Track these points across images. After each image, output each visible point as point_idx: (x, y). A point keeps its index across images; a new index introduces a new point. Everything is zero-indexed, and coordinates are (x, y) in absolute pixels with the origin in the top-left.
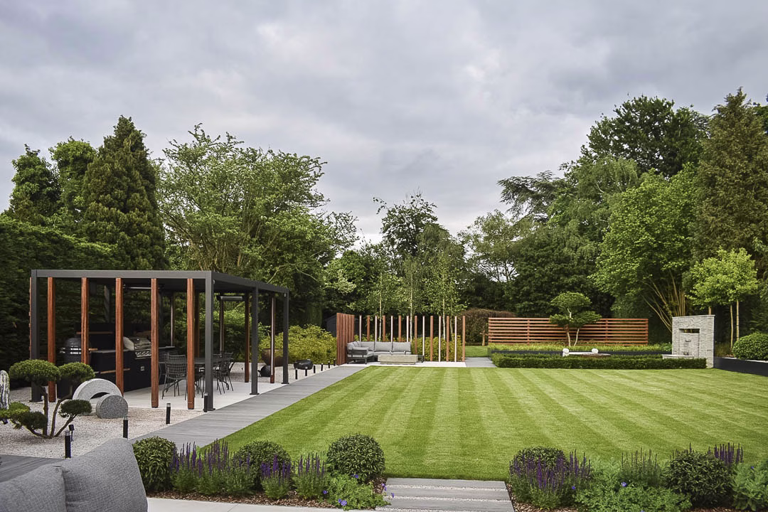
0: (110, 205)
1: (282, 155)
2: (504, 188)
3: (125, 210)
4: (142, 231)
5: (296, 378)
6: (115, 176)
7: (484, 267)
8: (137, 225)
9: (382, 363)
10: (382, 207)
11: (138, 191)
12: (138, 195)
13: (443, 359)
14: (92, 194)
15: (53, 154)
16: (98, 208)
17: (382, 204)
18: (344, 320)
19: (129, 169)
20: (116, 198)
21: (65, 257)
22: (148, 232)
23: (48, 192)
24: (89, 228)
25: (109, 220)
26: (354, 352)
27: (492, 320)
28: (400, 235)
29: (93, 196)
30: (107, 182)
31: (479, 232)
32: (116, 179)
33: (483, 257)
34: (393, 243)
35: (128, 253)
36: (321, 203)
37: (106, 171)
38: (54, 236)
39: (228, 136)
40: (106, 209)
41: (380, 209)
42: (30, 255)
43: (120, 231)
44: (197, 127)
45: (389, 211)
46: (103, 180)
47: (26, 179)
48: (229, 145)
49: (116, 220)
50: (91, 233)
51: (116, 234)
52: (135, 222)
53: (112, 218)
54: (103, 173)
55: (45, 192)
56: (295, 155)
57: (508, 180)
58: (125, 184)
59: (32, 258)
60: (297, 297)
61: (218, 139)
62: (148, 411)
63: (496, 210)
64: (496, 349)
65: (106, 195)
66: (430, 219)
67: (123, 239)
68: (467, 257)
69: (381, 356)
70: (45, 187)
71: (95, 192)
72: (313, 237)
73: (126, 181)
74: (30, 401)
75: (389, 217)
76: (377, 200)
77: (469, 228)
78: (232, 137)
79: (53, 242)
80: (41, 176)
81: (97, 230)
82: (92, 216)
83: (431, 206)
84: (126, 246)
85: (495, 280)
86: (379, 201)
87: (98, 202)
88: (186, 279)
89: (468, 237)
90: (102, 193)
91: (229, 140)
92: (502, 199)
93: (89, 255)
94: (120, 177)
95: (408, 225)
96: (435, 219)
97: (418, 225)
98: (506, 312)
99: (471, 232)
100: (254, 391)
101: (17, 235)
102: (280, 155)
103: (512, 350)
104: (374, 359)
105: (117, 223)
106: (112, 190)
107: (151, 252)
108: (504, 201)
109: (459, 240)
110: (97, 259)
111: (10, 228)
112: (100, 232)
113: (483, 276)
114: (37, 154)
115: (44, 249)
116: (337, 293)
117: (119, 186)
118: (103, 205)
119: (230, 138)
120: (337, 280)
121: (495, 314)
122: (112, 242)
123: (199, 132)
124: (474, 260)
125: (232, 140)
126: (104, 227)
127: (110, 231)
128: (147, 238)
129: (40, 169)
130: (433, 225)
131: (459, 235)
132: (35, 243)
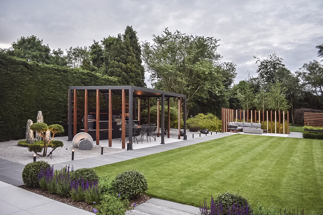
0: (119, 61)
1: (197, 37)
2: (319, 49)
3: (125, 63)
4: (132, 71)
5: (193, 138)
6: (121, 49)
7: (309, 88)
8: (130, 69)
9: (245, 133)
10: (258, 60)
11: (131, 55)
12: (131, 57)
13: (277, 133)
14: (113, 57)
15: (102, 43)
16: (114, 63)
17: (258, 59)
18: (226, 112)
19: (127, 47)
20: (121, 58)
21: (95, 82)
22: (134, 72)
23: (101, 58)
24: (110, 71)
25: (118, 67)
26: (231, 127)
27: (306, 114)
28: (266, 73)
29: (113, 58)
30: (118, 52)
31: (305, 71)
32: (122, 50)
33: (309, 83)
34: (263, 77)
35: (126, 81)
36: (219, 58)
37: (118, 47)
38: (90, 74)
39: (177, 32)
40: (117, 63)
41: (257, 62)
42: (79, 81)
43: (123, 72)
44: (166, 29)
45: (261, 63)
46: (116, 51)
47: (93, 53)
48: (178, 35)
49: (121, 67)
50: (111, 73)
51: (121, 73)
52: (129, 68)
53: (119, 66)
54: (116, 48)
55: (100, 58)
56: (203, 37)
57: (321, 46)
58: (125, 53)
59: (80, 82)
60: (214, 101)
61: (175, 33)
62: (107, 148)
63: (314, 60)
64: (306, 128)
65: (118, 57)
66: (281, 66)
67: (124, 75)
68: (300, 83)
69: (245, 129)
70: (100, 56)
71: (113, 56)
72: (209, 73)
73: (126, 51)
74: (68, 140)
75: (261, 65)
76: (256, 58)
77: (300, 69)
78: (179, 32)
79: (90, 76)
80: (98, 52)
81: (113, 72)
82: (112, 66)
83: (280, 59)
84: (125, 78)
85: (315, 94)
86: (257, 58)
87: (115, 60)
88: (122, 90)
89: (300, 74)
90: (116, 57)
91: (178, 33)
92: (318, 55)
93: (106, 81)
94: (123, 50)
95: (270, 68)
96: (283, 65)
97: (275, 68)
98: (320, 110)
99: (301, 71)
100: (163, 142)
101: (73, 74)
102: (196, 38)
103: (316, 129)
104: (241, 130)
105: (122, 69)
106: (120, 55)
107: (135, 80)
108: (319, 56)
109: (295, 75)
110: (111, 83)
111: (70, 71)
112: (115, 72)
113: (309, 92)
114: (98, 43)
115: (85, 79)
116: (237, 100)
117: (123, 53)
118: (116, 61)
119: (178, 32)
120: (236, 94)
121: (314, 111)
122: (119, 76)
123: (167, 31)
124: (304, 84)
125: (179, 33)
126: (116, 70)
127: (119, 72)
128: (133, 74)
129: (98, 49)
130: (282, 68)
131: (296, 73)
132: (81, 76)
